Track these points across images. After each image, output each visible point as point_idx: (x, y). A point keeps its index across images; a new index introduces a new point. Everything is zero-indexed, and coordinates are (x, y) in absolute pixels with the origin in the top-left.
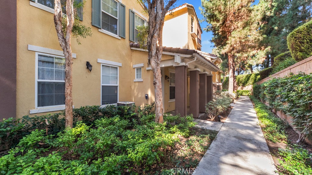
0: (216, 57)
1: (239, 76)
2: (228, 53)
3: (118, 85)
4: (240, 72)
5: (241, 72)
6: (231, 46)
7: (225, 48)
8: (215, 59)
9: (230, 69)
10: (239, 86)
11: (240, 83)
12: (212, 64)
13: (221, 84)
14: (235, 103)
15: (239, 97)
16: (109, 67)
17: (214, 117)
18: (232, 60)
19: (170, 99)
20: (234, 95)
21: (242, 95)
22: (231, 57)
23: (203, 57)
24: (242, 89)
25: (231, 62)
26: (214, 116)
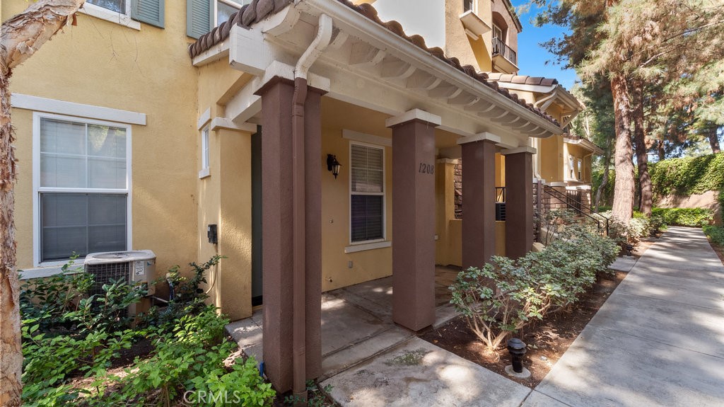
0: (554, 86)
1: (662, 164)
2: (607, 72)
3: (128, 188)
4: (669, 152)
5: (673, 153)
6: (620, 43)
7: (598, 56)
8: (550, 94)
9: (619, 133)
10: (664, 194)
11: (668, 186)
12: (541, 115)
13: (585, 187)
14: (637, 257)
15: (663, 230)
16: (82, 125)
17: (499, 340)
18: (625, 98)
19: (353, 240)
20: (637, 225)
21: (674, 224)
22: (623, 88)
23: (505, 92)
24: (676, 203)
25: (622, 107)
26: (496, 332)
